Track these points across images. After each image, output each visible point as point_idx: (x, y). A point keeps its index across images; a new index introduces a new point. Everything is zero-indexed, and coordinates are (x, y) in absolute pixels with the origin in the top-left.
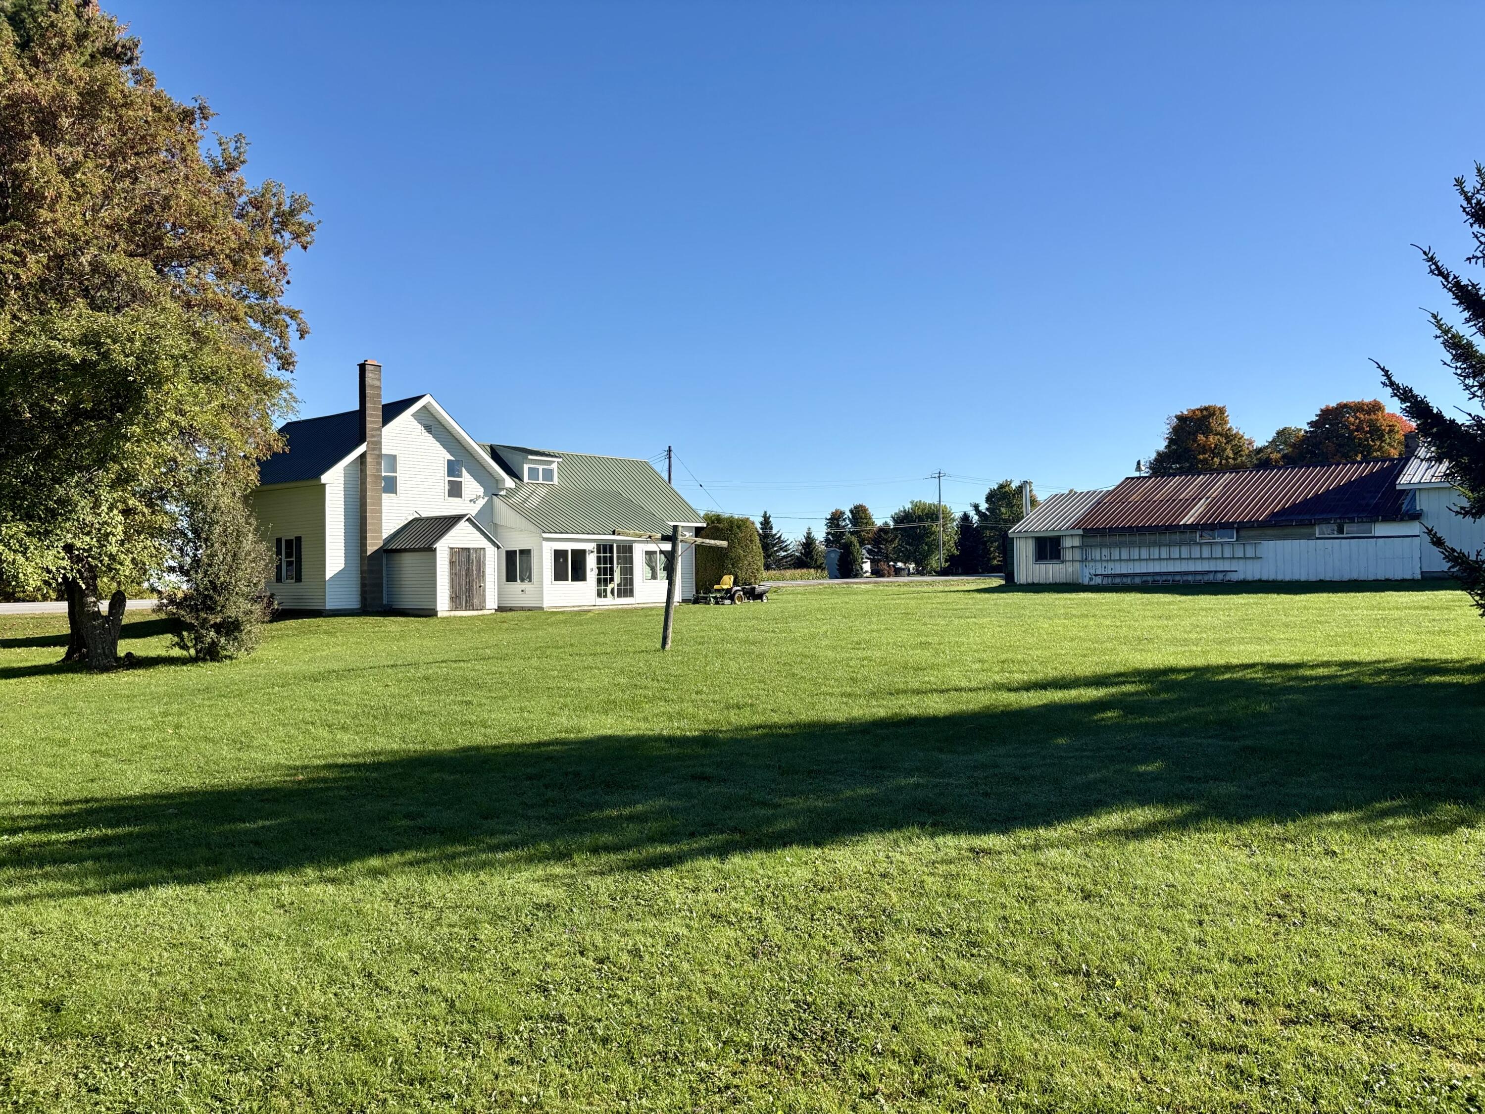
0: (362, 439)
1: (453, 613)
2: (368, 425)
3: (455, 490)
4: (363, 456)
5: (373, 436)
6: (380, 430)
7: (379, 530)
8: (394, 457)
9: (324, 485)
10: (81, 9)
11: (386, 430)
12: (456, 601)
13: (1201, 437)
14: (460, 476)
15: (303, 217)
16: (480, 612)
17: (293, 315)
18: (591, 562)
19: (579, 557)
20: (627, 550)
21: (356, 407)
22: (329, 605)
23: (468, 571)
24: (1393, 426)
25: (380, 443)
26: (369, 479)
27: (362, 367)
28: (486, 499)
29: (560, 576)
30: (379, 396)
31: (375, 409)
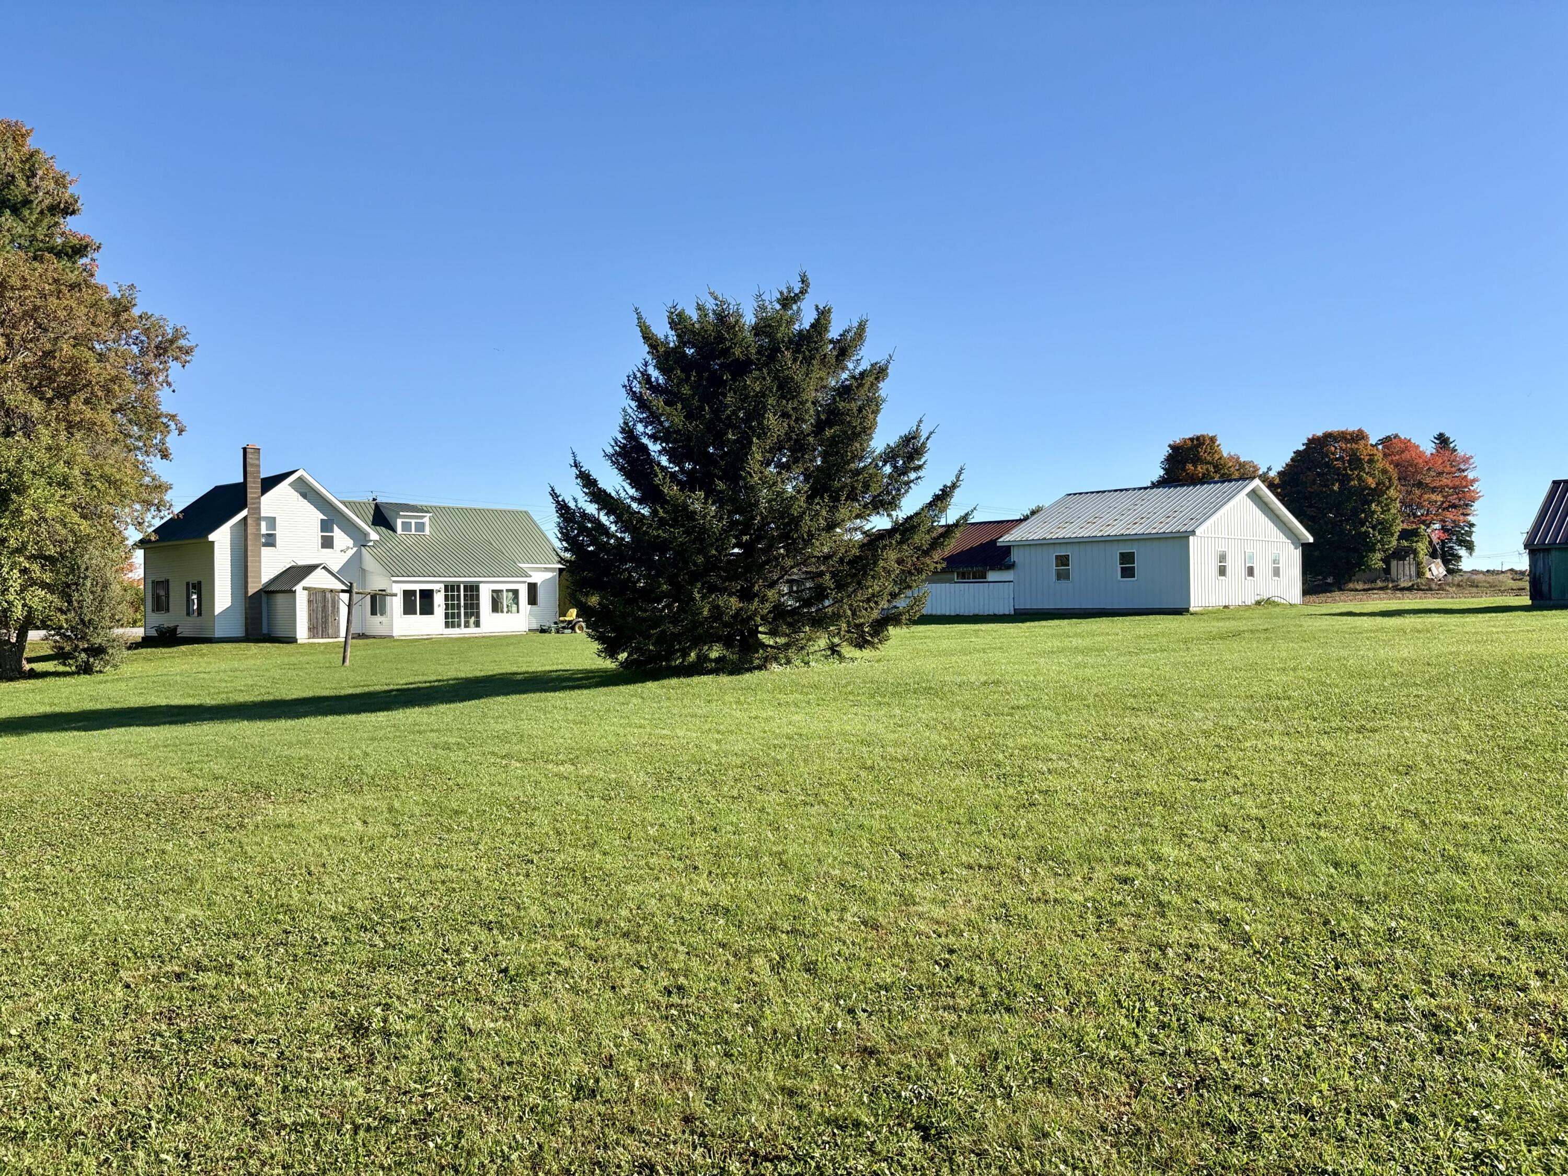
0: (244, 505)
1: (311, 641)
2: (249, 495)
3: (327, 543)
4: (245, 518)
5: (253, 504)
6: (259, 498)
7: (259, 576)
8: (274, 518)
9: (213, 542)
10: (31, 180)
11: (263, 498)
12: (313, 630)
13: (1190, 467)
14: (332, 531)
15: (182, 342)
16: (336, 640)
17: (172, 417)
18: (439, 600)
19: (427, 595)
20: (473, 590)
21: (241, 480)
22: (218, 634)
23: (324, 607)
24: (1373, 455)
25: (259, 508)
26: (249, 537)
27: (245, 449)
28: (355, 549)
29: (409, 609)
30: (259, 472)
31: (255, 482)
